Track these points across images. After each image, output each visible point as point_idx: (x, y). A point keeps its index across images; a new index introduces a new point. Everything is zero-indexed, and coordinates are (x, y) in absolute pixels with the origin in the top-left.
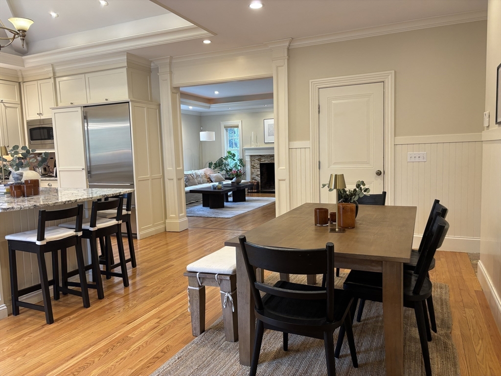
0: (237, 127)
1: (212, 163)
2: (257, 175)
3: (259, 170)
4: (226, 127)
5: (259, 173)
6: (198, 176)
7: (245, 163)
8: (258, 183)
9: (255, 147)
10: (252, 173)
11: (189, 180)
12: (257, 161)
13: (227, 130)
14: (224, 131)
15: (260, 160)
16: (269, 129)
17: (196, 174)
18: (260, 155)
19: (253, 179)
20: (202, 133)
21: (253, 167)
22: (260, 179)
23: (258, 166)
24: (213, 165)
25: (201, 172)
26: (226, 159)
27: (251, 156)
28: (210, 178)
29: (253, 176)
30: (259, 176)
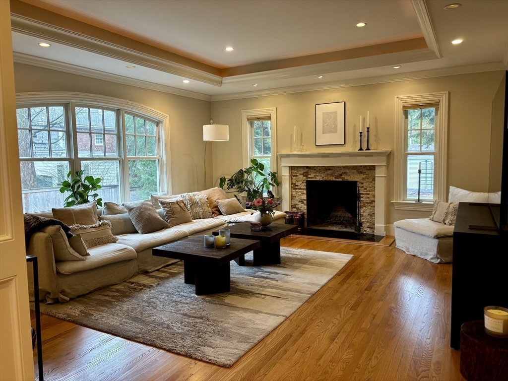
0: (269, 118)
1: (225, 179)
2: (302, 201)
3: (305, 192)
4: (251, 120)
5: (304, 197)
6: (194, 204)
7: (281, 178)
8: (303, 215)
9: (299, 153)
10: (292, 197)
11: (173, 214)
12: (301, 176)
13: (252, 124)
14: (246, 125)
15: (306, 174)
16: (324, 122)
17: (191, 199)
18: (307, 167)
19: (293, 206)
20: (206, 128)
21: (294, 186)
22: (306, 207)
23: (304, 186)
24: (227, 182)
25: (201, 196)
26: (248, 171)
27: (291, 168)
28: (217, 207)
29: (295, 202)
30: (305, 202)
